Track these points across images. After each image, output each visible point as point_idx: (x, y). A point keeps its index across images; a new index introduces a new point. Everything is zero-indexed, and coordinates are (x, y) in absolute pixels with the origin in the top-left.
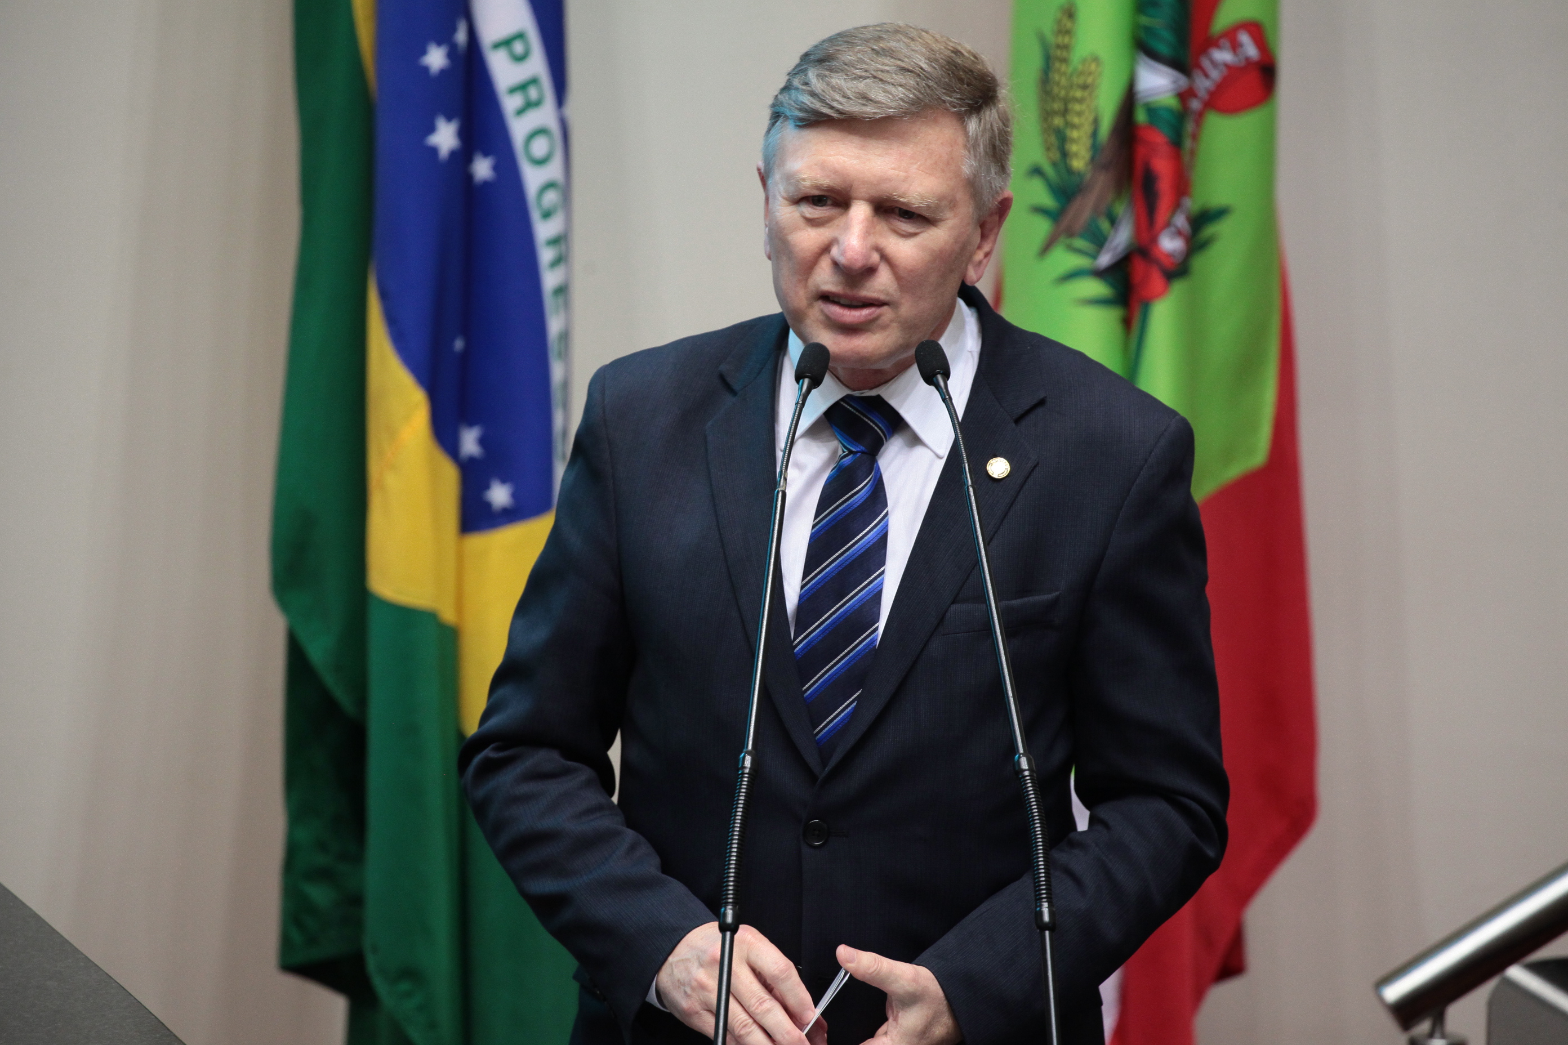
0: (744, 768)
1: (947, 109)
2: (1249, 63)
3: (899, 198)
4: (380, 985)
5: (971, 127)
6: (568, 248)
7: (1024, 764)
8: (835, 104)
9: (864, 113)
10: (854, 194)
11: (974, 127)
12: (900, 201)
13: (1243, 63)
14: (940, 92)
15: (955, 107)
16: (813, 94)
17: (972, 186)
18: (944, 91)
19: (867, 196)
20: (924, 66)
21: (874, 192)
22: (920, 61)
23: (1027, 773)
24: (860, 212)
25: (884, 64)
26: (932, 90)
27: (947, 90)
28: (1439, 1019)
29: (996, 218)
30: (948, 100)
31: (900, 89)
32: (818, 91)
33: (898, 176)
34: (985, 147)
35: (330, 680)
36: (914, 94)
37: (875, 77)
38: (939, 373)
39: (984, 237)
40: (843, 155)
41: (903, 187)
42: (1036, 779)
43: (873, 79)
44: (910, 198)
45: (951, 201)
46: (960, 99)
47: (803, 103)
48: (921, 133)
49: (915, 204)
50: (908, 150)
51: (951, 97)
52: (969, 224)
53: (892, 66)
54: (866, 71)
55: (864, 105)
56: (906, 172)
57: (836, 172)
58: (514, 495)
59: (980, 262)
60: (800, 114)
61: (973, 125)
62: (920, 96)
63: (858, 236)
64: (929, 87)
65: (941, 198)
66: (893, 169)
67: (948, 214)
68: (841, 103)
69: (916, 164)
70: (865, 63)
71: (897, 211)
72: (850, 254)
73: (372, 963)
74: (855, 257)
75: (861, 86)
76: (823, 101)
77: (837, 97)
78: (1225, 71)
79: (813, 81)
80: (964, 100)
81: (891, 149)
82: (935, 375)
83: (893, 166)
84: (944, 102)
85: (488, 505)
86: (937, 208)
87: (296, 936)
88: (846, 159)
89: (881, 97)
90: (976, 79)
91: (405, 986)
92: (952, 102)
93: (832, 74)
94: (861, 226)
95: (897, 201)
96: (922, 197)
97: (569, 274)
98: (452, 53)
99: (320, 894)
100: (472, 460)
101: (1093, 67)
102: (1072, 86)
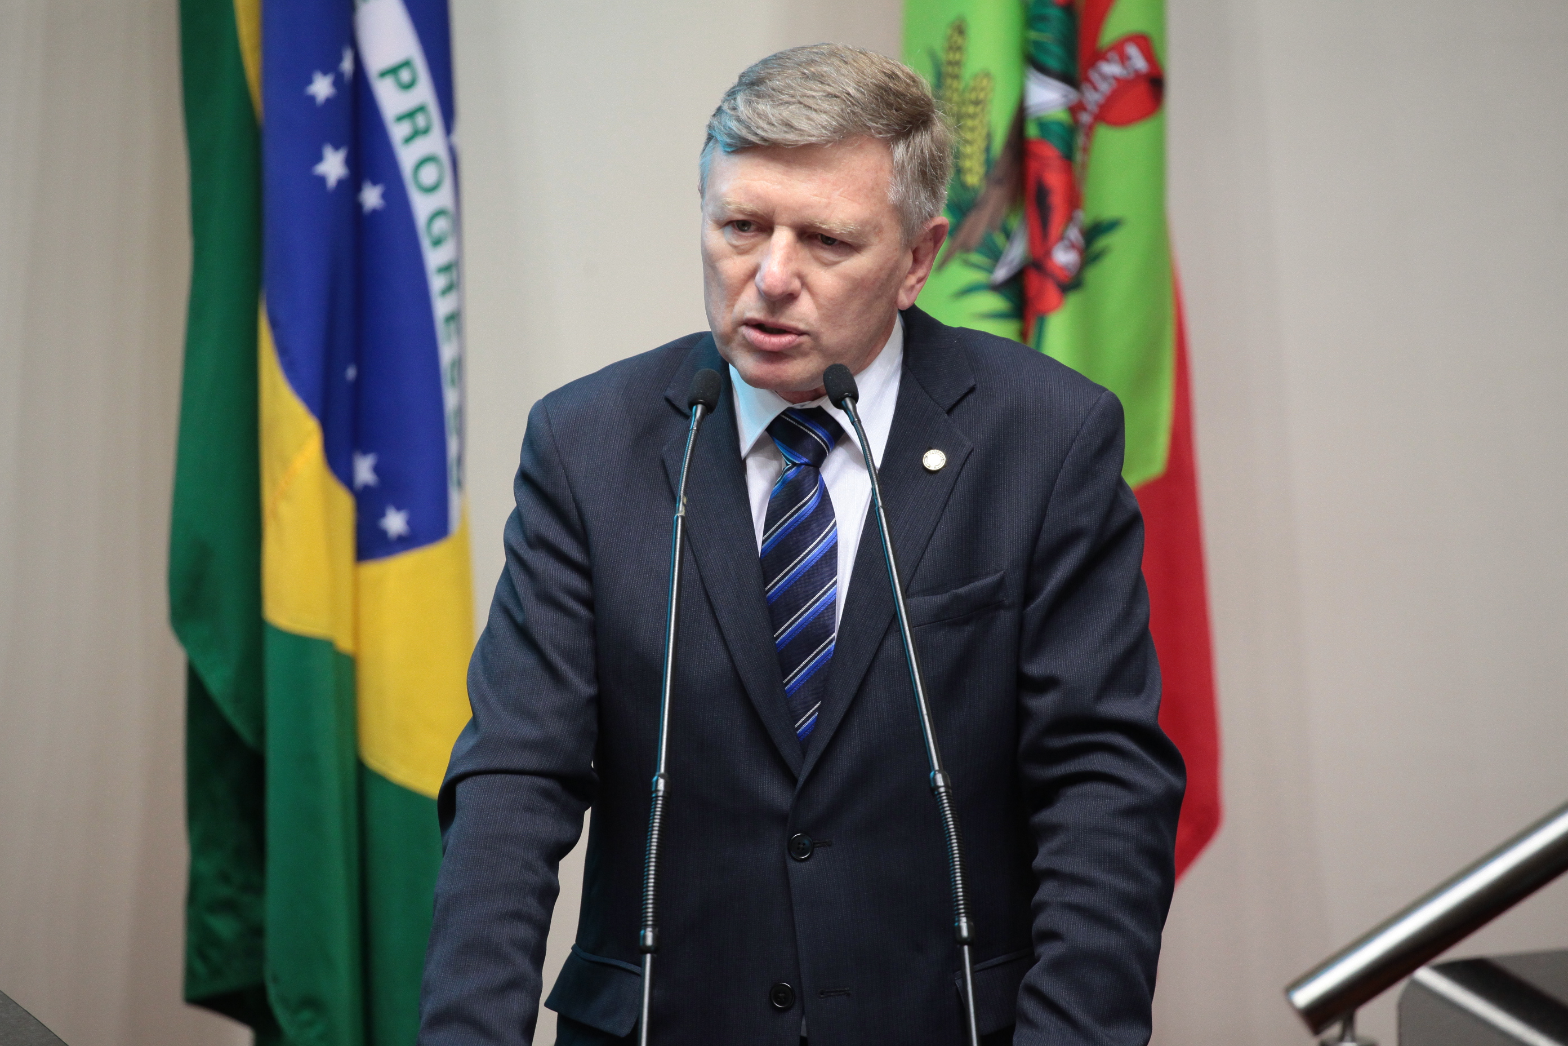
0: (657, 791)
1: (872, 136)
2: (1138, 76)
3: (821, 225)
4: (282, 1016)
5: (897, 154)
6: (459, 277)
7: (940, 781)
8: (759, 132)
9: (786, 140)
10: (778, 219)
11: (901, 154)
12: (821, 228)
13: (1132, 76)
14: (865, 118)
15: (880, 133)
16: (739, 120)
17: (900, 212)
18: (870, 117)
19: (789, 222)
20: (852, 91)
21: (796, 218)
22: (849, 85)
23: (942, 790)
24: (783, 237)
25: (811, 89)
26: (857, 116)
27: (873, 116)
28: (1349, 1023)
29: (931, 244)
30: (873, 127)
31: (824, 116)
32: (743, 117)
33: (820, 202)
34: (913, 173)
35: (228, 710)
36: (837, 121)
37: (800, 103)
38: (847, 396)
39: (916, 261)
40: (766, 181)
41: (824, 215)
42: (951, 795)
43: (799, 105)
44: (831, 225)
45: (875, 227)
46: (887, 125)
47: (729, 128)
48: (845, 159)
49: (836, 231)
50: (831, 176)
51: (877, 124)
52: (896, 249)
53: (819, 91)
54: (793, 96)
55: (786, 132)
56: (828, 198)
57: (759, 197)
58: (409, 523)
59: (912, 287)
60: (729, 141)
61: (900, 151)
62: (844, 123)
63: (779, 262)
64: (854, 113)
65: (864, 223)
66: (816, 195)
67: (874, 240)
68: (766, 131)
69: (838, 190)
70: (792, 88)
71: (819, 237)
72: (769, 280)
73: (273, 993)
74: (775, 284)
75: (785, 113)
76: (748, 127)
77: (762, 123)
78: (1114, 83)
79: (740, 106)
80: (890, 125)
81: (814, 175)
82: (843, 398)
83: (815, 192)
84: (869, 128)
85: (383, 534)
86: (860, 234)
87: (200, 967)
88: (769, 184)
89: (804, 125)
90: (907, 103)
91: (306, 1015)
92: (878, 128)
93: (760, 100)
94: (782, 252)
95: (819, 228)
96: (844, 224)
97: (461, 301)
98: (338, 82)
99: (224, 926)
100: (367, 488)
101: (985, 82)
102: (963, 103)
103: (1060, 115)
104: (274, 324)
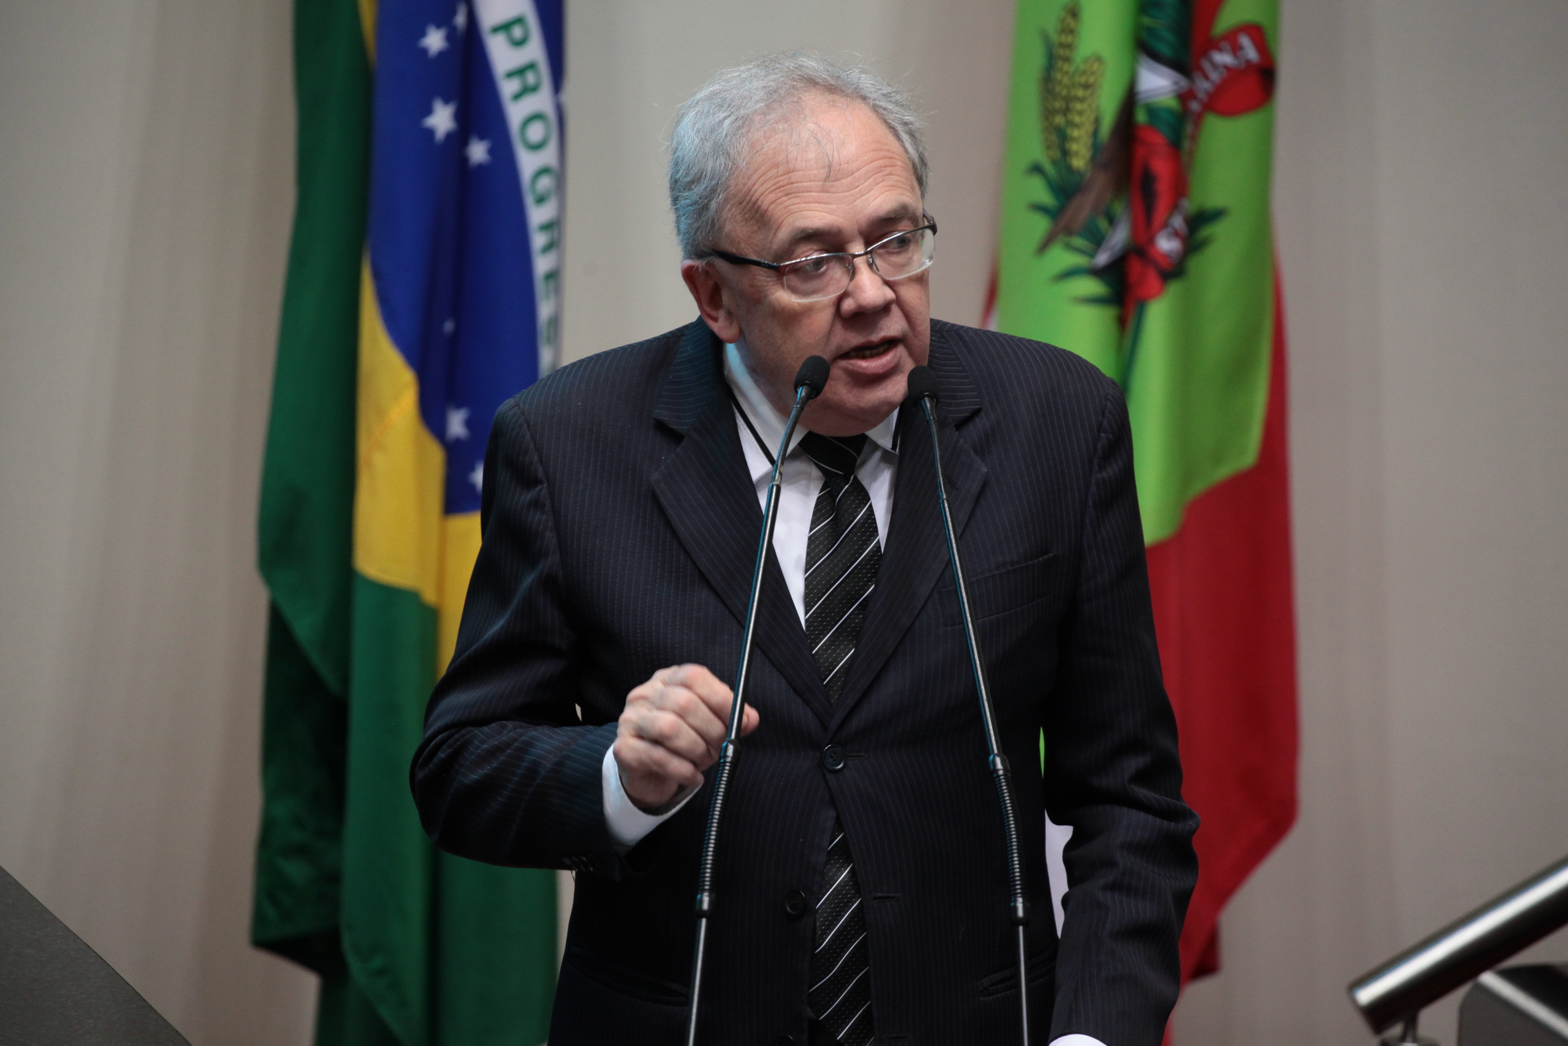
0: (726, 757)
2: (1249, 66)
4: (353, 963)
6: (560, 236)
7: (999, 764)
13: (1243, 66)
23: (1001, 773)
28: (1411, 1023)
35: (316, 658)
73: (346, 940)
78: (1225, 73)
85: (472, 488)
87: (269, 910)
97: (561, 260)
98: (451, 37)
99: (296, 871)
100: (458, 441)
101: (1096, 66)
102: (1074, 85)
103: (1169, 101)
104: (377, 275)
